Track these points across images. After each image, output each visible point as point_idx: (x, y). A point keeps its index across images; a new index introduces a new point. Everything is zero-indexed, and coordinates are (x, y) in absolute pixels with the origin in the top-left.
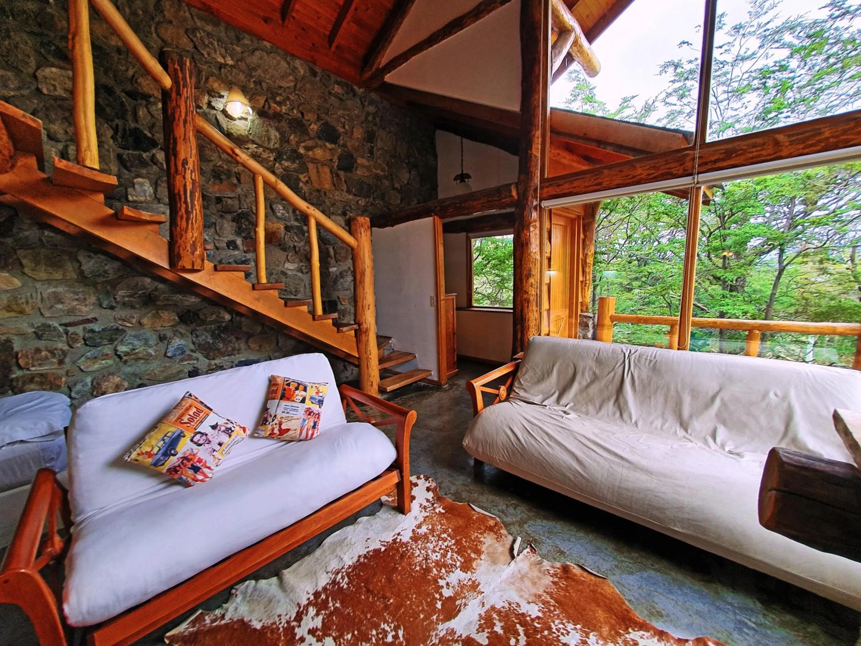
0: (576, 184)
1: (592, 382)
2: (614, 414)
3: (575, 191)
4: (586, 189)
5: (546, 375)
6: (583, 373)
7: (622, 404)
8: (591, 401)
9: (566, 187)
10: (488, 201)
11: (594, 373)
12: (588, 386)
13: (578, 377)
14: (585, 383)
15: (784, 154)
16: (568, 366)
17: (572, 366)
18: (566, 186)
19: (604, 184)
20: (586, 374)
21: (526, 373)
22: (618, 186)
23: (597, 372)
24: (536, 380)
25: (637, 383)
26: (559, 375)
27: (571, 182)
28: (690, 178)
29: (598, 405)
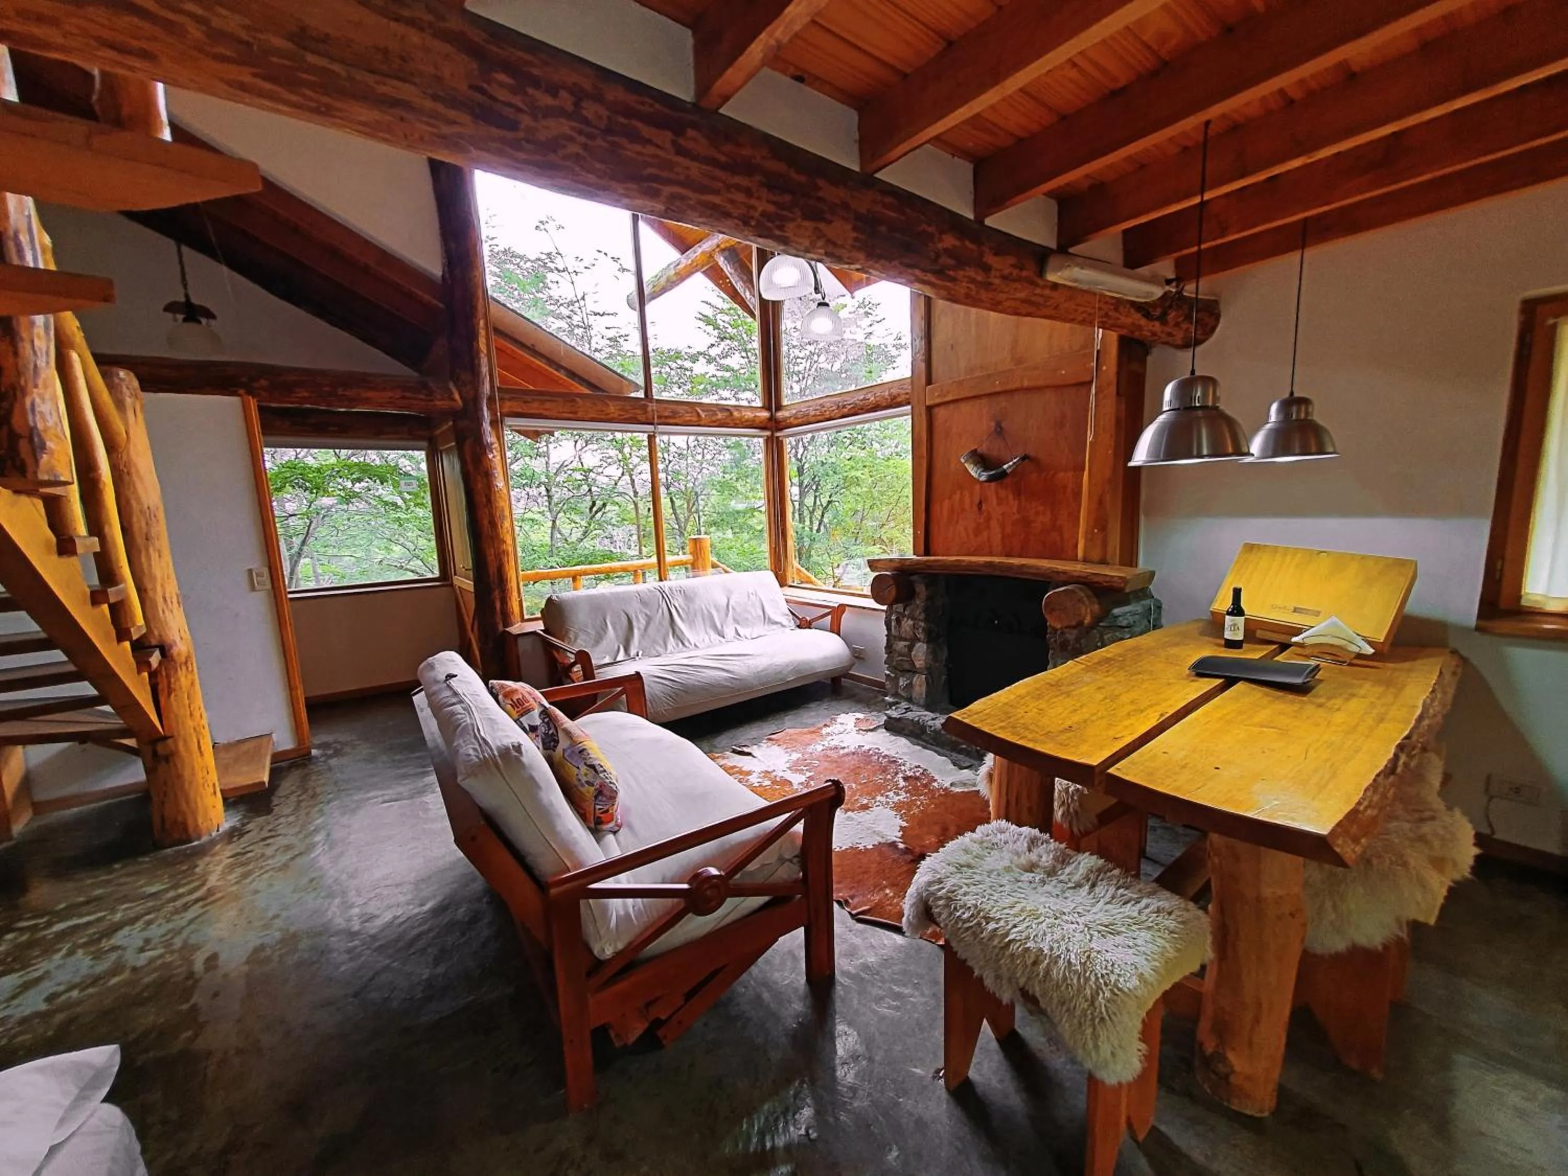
0: (548, 405)
1: (648, 624)
2: (678, 645)
3: (546, 413)
4: (559, 415)
5: (602, 632)
6: (637, 617)
7: (679, 634)
8: (655, 642)
9: (534, 408)
10: (403, 397)
11: (646, 615)
12: (646, 629)
13: (635, 623)
14: (642, 627)
15: (702, 423)
16: (619, 617)
17: (623, 614)
18: (536, 405)
19: (579, 415)
20: (640, 617)
21: (576, 639)
22: (593, 420)
23: (648, 613)
24: (592, 642)
25: (680, 610)
26: (614, 628)
27: (543, 402)
28: (652, 427)
29: (662, 643)
